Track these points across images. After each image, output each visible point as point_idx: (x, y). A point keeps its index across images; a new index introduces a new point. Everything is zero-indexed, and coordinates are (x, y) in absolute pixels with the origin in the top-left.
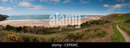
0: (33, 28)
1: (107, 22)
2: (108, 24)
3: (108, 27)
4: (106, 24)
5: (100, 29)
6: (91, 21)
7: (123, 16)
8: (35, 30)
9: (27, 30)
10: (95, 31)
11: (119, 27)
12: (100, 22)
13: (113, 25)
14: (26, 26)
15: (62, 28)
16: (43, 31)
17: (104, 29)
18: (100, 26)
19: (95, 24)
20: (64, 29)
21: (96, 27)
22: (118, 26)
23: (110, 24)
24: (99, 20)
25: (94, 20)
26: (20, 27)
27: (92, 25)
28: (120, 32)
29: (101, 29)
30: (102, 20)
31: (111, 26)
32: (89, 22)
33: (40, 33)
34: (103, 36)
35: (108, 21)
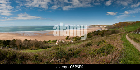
0: (23, 42)
1: (113, 32)
2: (115, 34)
3: (115, 39)
4: (112, 35)
5: (104, 42)
6: (94, 32)
7: (132, 24)
8: (25, 44)
9: (16, 45)
10: (98, 45)
11: (130, 37)
12: (105, 33)
13: (121, 35)
14: (15, 39)
15: (59, 41)
16: (35, 45)
17: (110, 41)
18: (104, 38)
19: (99, 35)
20: (62, 42)
21: (99, 39)
22: (128, 36)
23: (118, 34)
24: (104, 30)
25: (98, 31)
26: (8, 41)
27: (96, 36)
28: (132, 45)
29: (106, 41)
30: (108, 31)
31: (119, 37)
32: (92, 33)
33: (32, 48)
34: (108, 53)
35: (115, 31)
